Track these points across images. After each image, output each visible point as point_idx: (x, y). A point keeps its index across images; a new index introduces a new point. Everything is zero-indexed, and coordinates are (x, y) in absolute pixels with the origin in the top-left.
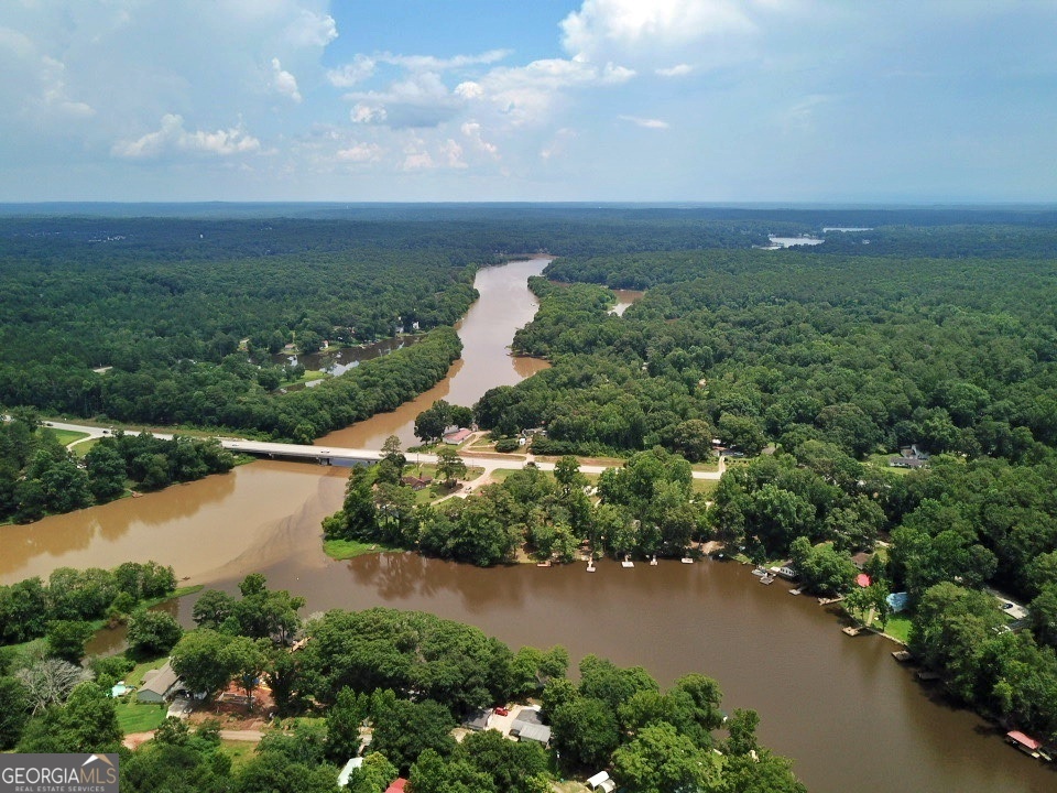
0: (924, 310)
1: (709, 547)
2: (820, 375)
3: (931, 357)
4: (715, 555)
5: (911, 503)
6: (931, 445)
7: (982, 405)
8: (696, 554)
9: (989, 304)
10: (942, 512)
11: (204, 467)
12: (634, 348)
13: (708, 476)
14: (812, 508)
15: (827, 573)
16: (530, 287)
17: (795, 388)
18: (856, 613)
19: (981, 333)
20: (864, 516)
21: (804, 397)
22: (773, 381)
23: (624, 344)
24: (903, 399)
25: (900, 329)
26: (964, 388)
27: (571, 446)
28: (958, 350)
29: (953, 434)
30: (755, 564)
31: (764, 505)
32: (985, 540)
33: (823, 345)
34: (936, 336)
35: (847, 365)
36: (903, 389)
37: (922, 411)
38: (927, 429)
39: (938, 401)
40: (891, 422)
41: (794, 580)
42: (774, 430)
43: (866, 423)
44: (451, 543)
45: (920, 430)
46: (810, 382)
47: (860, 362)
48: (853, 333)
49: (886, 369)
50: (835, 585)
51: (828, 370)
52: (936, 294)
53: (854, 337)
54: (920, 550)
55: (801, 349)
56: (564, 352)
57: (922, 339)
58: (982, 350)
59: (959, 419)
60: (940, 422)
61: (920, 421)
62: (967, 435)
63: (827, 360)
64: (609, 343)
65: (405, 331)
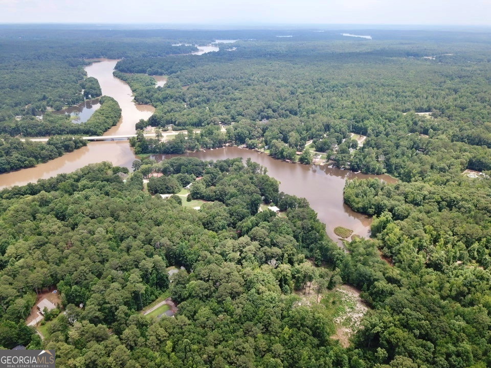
0: (261, 79)
1: (227, 144)
2: (240, 103)
3: (266, 96)
4: (229, 146)
5: (267, 128)
6: (268, 118)
7: (279, 107)
8: (225, 146)
9: (279, 77)
10: (273, 129)
11: (81, 144)
12: (180, 98)
13: (223, 130)
14: (248, 132)
15: (253, 144)
16: (114, 75)
17: (235, 107)
18: (260, 150)
19: (277, 87)
20: (258, 132)
21: (238, 109)
22: (228, 106)
23: (177, 97)
24: (261, 107)
25: (257, 87)
26: (274, 103)
27: (184, 128)
28: (272, 93)
29: (273, 115)
30: (238, 146)
31: (239, 133)
32: (281, 133)
33: (237, 94)
34: (266, 89)
35: (246, 99)
36: (261, 105)
37: (266, 110)
38: (268, 114)
39: (269, 107)
40: (259, 114)
41: (247, 147)
42: (233, 118)
43: (254, 114)
44: (171, 150)
45: (266, 114)
46: (238, 105)
47: (249, 98)
48: (244, 90)
49: (255, 100)
50: (255, 146)
51: (242, 101)
52: (264, 73)
53: (245, 91)
54: (270, 136)
55: (232, 96)
56: (157, 102)
57: (263, 90)
58: (278, 93)
59: (274, 111)
60: (270, 112)
61: (266, 112)
62: (276, 114)
63: (240, 99)
64: (171, 98)
65: (86, 99)
